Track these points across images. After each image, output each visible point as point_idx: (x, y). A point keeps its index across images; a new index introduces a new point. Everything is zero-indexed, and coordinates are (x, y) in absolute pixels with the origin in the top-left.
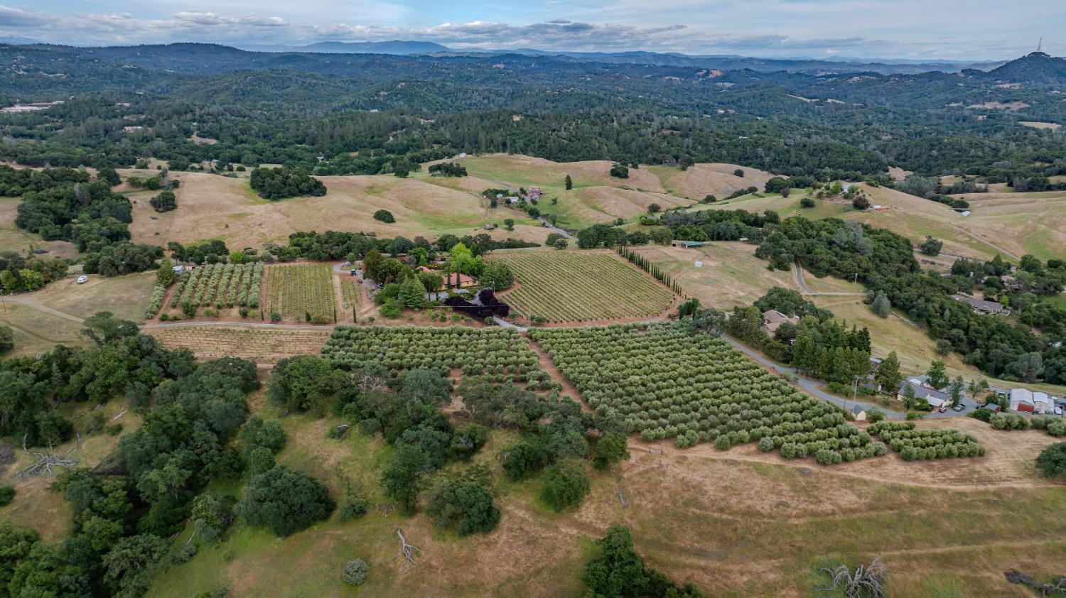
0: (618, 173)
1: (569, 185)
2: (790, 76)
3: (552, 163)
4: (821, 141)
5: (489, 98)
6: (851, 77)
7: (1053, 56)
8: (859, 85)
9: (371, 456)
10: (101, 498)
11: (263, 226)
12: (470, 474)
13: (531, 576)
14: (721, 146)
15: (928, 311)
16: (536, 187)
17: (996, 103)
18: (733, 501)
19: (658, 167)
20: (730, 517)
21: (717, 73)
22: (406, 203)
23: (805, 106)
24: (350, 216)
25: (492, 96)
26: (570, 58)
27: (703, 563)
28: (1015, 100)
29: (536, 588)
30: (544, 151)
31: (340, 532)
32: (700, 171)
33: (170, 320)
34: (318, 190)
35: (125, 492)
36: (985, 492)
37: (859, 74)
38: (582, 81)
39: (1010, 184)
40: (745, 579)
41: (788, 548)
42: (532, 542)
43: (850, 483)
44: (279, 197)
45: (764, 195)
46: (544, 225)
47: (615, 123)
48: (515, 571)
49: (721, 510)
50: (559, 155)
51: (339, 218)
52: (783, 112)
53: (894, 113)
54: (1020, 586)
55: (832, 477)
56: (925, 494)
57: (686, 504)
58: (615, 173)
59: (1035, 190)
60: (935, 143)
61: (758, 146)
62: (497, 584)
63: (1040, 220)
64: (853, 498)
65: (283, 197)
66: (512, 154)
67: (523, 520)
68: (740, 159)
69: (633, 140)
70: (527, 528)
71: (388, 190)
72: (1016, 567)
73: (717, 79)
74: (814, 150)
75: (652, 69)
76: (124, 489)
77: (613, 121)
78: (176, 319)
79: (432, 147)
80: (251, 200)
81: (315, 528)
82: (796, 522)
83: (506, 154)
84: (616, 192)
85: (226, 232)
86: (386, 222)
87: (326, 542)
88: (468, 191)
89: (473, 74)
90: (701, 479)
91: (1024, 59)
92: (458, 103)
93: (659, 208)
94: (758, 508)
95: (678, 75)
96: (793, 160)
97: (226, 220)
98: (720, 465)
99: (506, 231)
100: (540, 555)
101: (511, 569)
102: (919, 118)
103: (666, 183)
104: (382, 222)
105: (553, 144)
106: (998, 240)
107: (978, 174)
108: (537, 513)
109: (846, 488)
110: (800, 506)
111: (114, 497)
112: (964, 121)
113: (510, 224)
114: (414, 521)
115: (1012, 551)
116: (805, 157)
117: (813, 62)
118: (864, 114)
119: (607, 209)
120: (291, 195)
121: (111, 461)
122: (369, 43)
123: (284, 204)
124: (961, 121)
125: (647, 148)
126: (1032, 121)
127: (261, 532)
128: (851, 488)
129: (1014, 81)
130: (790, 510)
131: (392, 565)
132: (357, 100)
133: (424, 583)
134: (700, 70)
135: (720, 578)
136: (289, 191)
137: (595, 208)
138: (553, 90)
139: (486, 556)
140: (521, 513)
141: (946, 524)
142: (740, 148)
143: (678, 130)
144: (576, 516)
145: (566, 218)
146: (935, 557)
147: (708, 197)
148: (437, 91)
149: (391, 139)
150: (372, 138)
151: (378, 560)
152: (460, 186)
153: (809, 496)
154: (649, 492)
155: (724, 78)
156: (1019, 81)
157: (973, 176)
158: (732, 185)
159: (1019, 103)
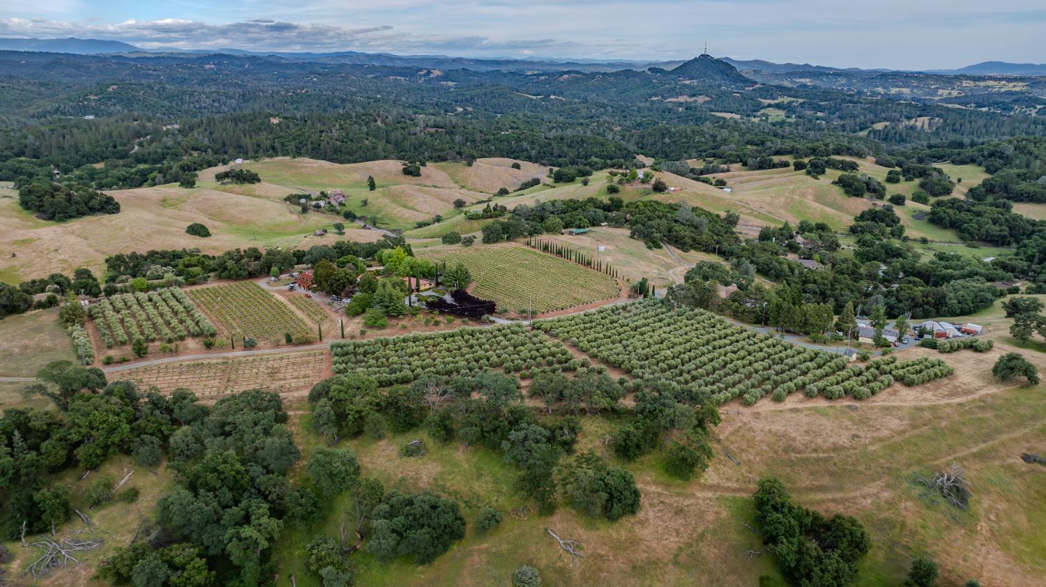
0: (411, 172)
1: (372, 186)
2: (505, 75)
3: (337, 165)
4: (575, 133)
5: (219, 101)
6: (561, 76)
7: (716, 57)
8: (570, 83)
9: (466, 466)
10: (179, 573)
11: (60, 251)
12: (581, 463)
13: (697, 541)
14: (487, 141)
15: (784, 271)
16: (338, 190)
17: (686, 97)
18: (819, 441)
19: (443, 164)
20: (826, 455)
21: (436, 73)
22: (210, 215)
23: (534, 102)
24: (159, 232)
25: (223, 99)
26: (282, 58)
27: (830, 496)
28: (700, 95)
29: (709, 551)
30: (317, 153)
31: (485, 545)
32: (483, 165)
33: (118, 362)
34: (110, 207)
35: (204, 560)
36: (974, 401)
37: (568, 72)
38: (308, 82)
39: (745, 164)
40: (869, 501)
41: (879, 470)
42: (679, 512)
43: (888, 410)
44: (66, 218)
45: (554, 185)
46: (364, 227)
47: (379, 123)
48: (682, 540)
49: (815, 450)
50: (335, 156)
51: (148, 236)
52: (515, 109)
53: (612, 107)
54: (1035, 464)
55: (872, 408)
56: (939, 409)
57: (786, 451)
58: (407, 172)
59: (765, 169)
60: (666, 132)
61: (521, 141)
62: (672, 556)
63: (793, 192)
64: (896, 422)
65: (71, 217)
66: (294, 157)
67: (659, 494)
68: (507, 153)
69: (405, 139)
70: (667, 501)
71: (185, 202)
72: (1024, 451)
73: (438, 78)
74: (572, 142)
75: (372, 69)
76: (200, 556)
77: (376, 121)
78: (124, 361)
79: (191, 155)
80: (30, 223)
81: (455, 547)
82: (874, 449)
83: (288, 158)
84: (419, 190)
85: (15, 262)
86: (202, 236)
87: (476, 558)
88: (268, 198)
89: (187, 76)
90: (784, 428)
91: (695, 59)
92: (186, 107)
93: (464, 203)
94: (841, 443)
95: (400, 74)
96: (556, 152)
97: (10, 249)
98: (789, 415)
99: (337, 236)
100: (694, 522)
101: (677, 539)
102: (634, 110)
103: (457, 178)
104: (197, 237)
105: (328, 146)
106: (772, 210)
107: (714, 156)
108: (667, 486)
109: (887, 415)
110: (868, 436)
111: (194, 568)
112: (669, 112)
113: (339, 228)
114: (556, 518)
115: (1016, 440)
116: (565, 149)
117: (516, 61)
118: (587, 108)
119: (418, 207)
120: (80, 214)
121: (147, 533)
122: (34, 40)
123: (76, 225)
124: (667, 113)
125: (420, 146)
126: (718, 111)
127: (393, 567)
128: (890, 414)
129: (692, 78)
130: (863, 440)
131: (560, 564)
132: (62, 106)
133: (603, 572)
134: (421, 70)
135: (851, 505)
136: (78, 210)
137: (405, 206)
138: (287, 91)
139: (645, 533)
140: (653, 489)
141: (965, 430)
142: (506, 143)
143: (442, 128)
144: (702, 481)
145: (382, 219)
146: (975, 455)
147: (501, 190)
148: (156, 94)
149: (136, 147)
150: (115, 147)
151: (543, 562)
152: (257, 193)
153: (869, 426)
154: (750, 447)
155: (446, 77)
156: (696, 78)
157: (712, 159)
158: (515, 177)
159: (703, 97)
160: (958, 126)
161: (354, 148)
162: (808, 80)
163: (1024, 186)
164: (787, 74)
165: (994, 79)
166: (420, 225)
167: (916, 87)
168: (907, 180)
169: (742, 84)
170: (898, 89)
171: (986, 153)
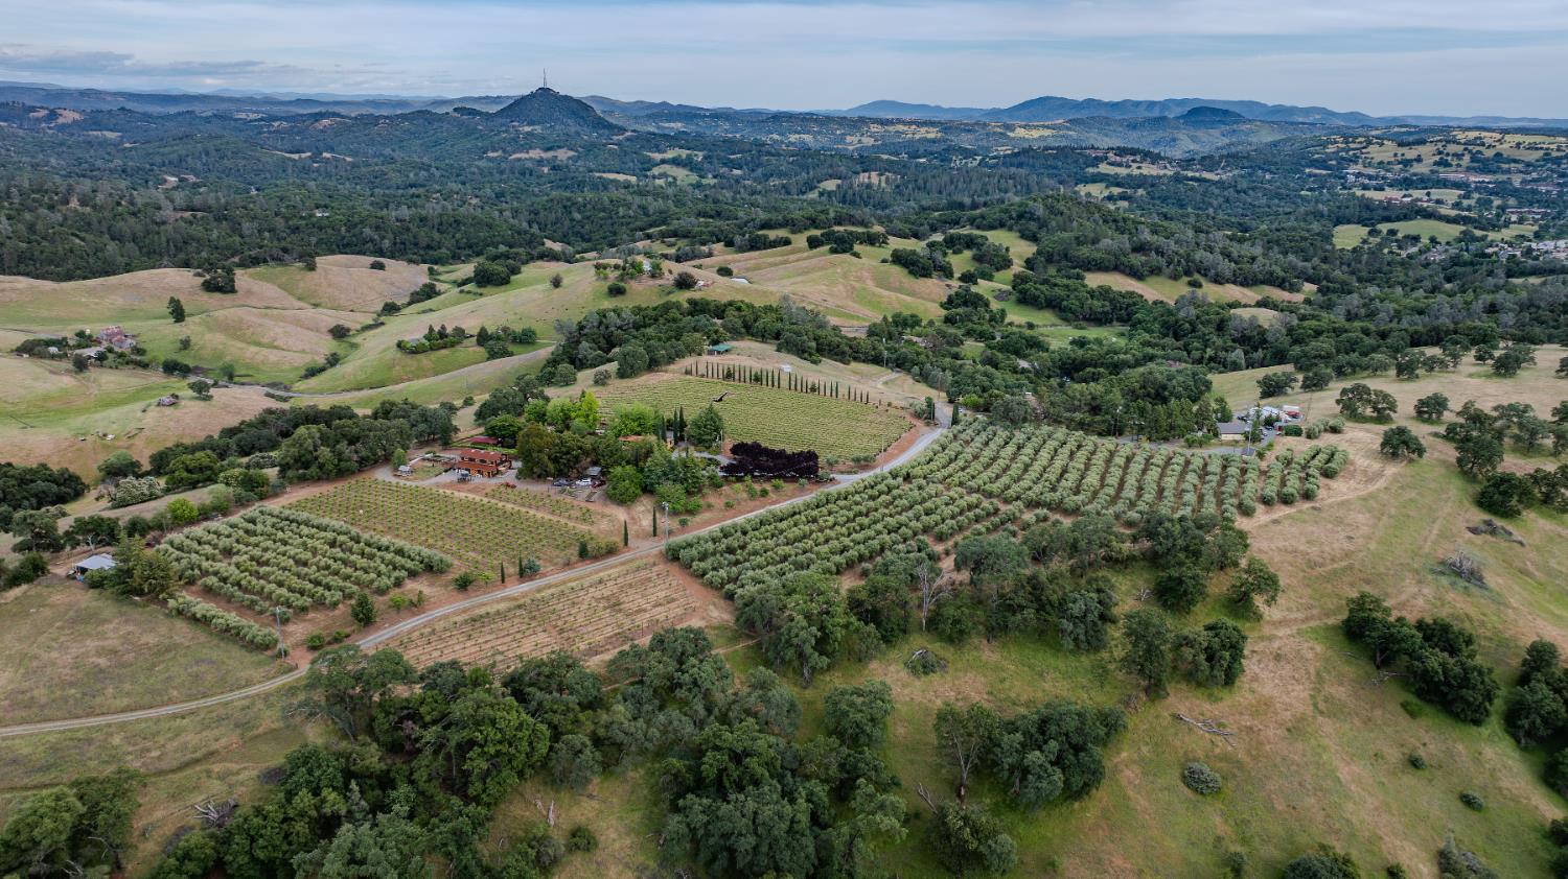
0: (219, 287)
1: (180, 315)
2: (209, 120)
6: (315, 121)
8: (340, 132)
14: (296, 230)
16: (106, 327)
17: (538, 151)
18: (1327, 549)
19: (261, 270)
21: (69, 116)
23: (303, 164)
28: (560, 147)
32: (331, 268)
37: (322, 116)
39: (729, 244)
45: (479, 291)
47: (74, 205)
49: (1333, 560)
55: (1331, 506)
58: (210, 287)
59: (759, 249)
61: (356, 225)
68: (338, 246)
73: (82, 125)
84: (259, 314)
91: (532, 95)
93: (348, 330)
96: (423, 242)
102: (474, 173)
103: (295, 292)
109: (1348, 510)
112: (531, 174)
113: (201, 389)
116: (436, 236)
119: (279, 343)
124: (527, 176)
126: (599, 172)
128: (1350, 509)
129: (530, 123)
131: (1217, 750)
133: (1265, 745)
134: (34, 109)
137: (258, 344)
142: (330, 231)
145: (238, 368)
147: (386, 305)
151: (1200, 754)
156: (539, 123)
157: (673, 240)
158: (392, 284)
159: (564, 150)
160: (920, 182)
161: (61, 252)
162: (679, 125)
163: (1085, 251)
164: (649, 116)
165: (904, 123)
166: (312, 372)
167: (819, 133)
168: (954, 253)
169: (606, 132)
170: (797, 136)
171: (1014, 215)
